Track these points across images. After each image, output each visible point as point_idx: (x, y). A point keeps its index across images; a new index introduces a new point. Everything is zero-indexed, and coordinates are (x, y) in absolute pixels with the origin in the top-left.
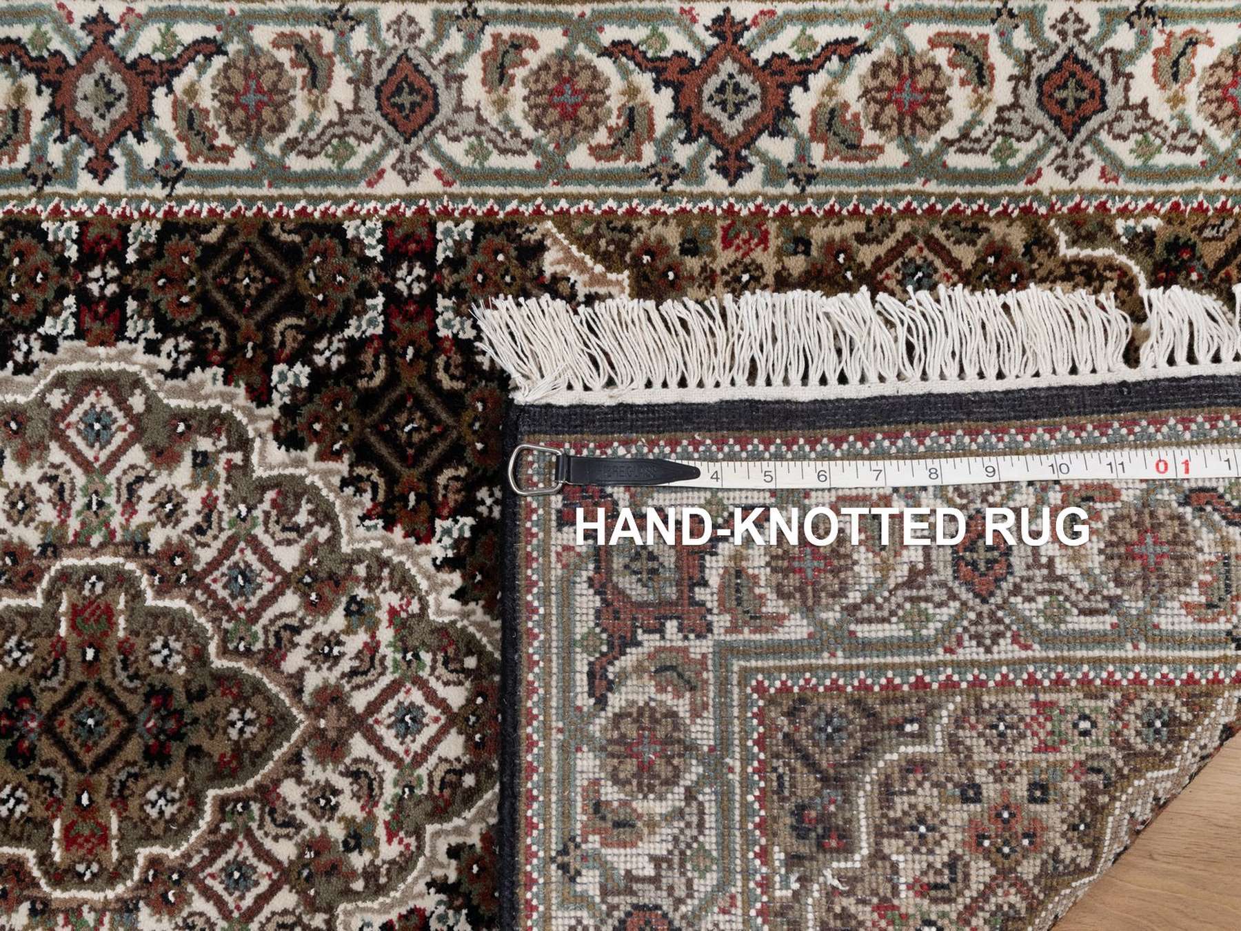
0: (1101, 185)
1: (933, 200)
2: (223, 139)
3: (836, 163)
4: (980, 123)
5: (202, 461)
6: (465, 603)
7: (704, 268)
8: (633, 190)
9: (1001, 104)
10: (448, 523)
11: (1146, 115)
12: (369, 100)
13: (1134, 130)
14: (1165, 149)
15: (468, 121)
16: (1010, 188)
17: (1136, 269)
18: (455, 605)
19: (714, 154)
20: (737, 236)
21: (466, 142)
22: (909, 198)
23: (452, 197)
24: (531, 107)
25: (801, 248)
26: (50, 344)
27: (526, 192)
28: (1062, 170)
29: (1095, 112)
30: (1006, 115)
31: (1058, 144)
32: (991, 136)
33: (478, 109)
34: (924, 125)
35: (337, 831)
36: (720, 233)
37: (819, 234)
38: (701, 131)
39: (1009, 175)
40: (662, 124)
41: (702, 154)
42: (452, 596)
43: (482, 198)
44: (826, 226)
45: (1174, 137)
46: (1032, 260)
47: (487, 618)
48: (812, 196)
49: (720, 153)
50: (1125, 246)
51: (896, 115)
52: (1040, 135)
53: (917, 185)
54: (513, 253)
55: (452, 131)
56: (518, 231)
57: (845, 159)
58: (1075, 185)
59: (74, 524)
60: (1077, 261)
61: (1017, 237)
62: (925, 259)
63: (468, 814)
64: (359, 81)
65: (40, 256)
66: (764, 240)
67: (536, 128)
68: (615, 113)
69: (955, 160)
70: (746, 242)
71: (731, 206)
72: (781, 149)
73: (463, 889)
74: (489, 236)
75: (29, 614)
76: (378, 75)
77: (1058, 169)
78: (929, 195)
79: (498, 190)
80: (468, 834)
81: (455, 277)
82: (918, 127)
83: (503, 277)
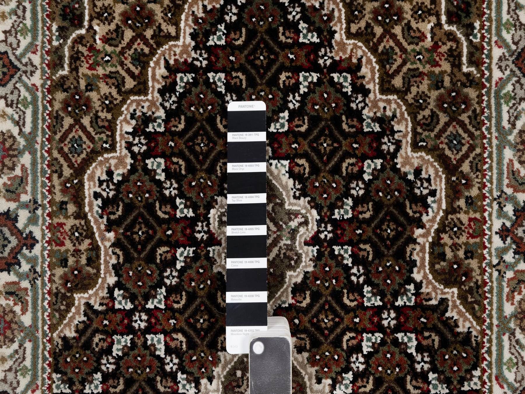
0: (39, 53)
1: (44, 139)
3: (29, 188)
4: (12, 115)
6: (213, 377)
7: (73, 255)
8: (40, 291)
9: (5, 105)
10: (180, 385)
11: (9, 32)
13: (16, 37)
14: (24, 22)
15: (10, 376)
16: (40, 100)
17: (74, 35)
18: (215, 382)
19: (25, 251)
20: (59, 239)
21: (20, 378)
22: (43, 151)
23: (43, 385)
24: (5, 344)
25: (64, 206)
27: (41, 347)
28: (32, 73)
29: (8, 57)
30: (9, 102)
31: (21, 76)
32: (18, 110)
33: (5, 371)
34: (13, 144)
36: (58, 248)
37: (59, 197)
38: (15, 258)
40: (13, 278)
41: (25, 257)
42: (211, 384)
43: (43, 369)
44: (55, 193)
45: (19, 17)
46: (70, 88)
47: (220, 365)
48: (42, 201)
49: (25, 248)
50: (64, 40)
51: (8, 159)
52: (18, 85)
53: (38, 147)
54: (67, 353)
55: (15, 385)
56: (57, 351)
57: (27, 184)
58: (39, 67)
60: (70, 65)
61: (60, 96)
62: (69, 142)
63: (303, 373)
66: (61, 225)
67: (14, 342)
68: (8, 302)
69: (27, 129)
70: (61, 233)
71: (47, 242)
73: (334, 376)
74: (59, 366)
77: (32, 75)
78: (42, 141)
79: (40, 361)
80: (311, 374)
81: (77, 383)
82: (14, 147)
83: (77, 358)
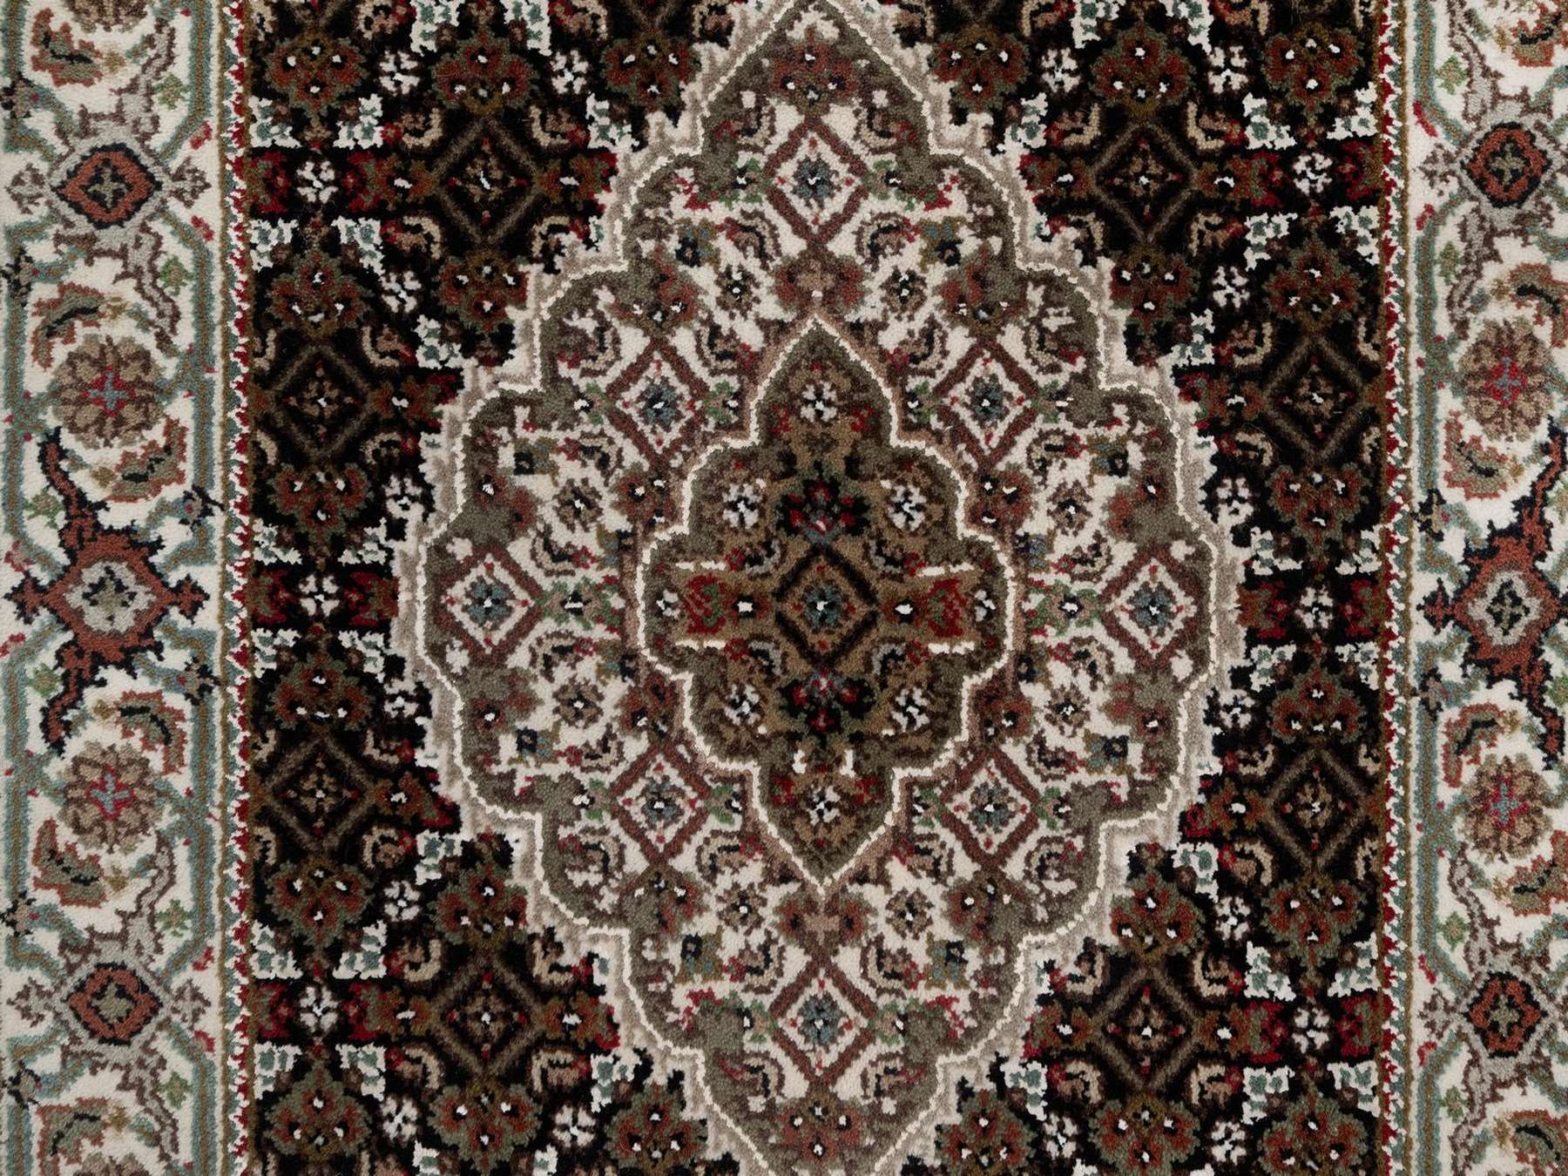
2: (157, 434)
5: (527, 461)
6: (682, 105)
10: (593, 130)
12: (111, 237)
15: (134, 105)
18: (685, 119)
21: (159, 109)
23: (222, 128)
24: (118, 21)
26: (394, 666)
27: (217, 29)
33: (120, 92)
35: (937, 274)
42: (675, 124)
43: (223, 86)
47: (699, 76)
54: (287, 43)
55: (146, 126)
56: (261, 38)
59: (599, 633)
63: (919, 97)
64: (90, 251)
65: (294, 681)
67: (142, 15)
73: (999, 105)
74: (267, 77)
75: (701, 691)
76: (83, 226)
79: (215, 65)
80: (939, 97)
81: (315, 123)
83: (314, 58)
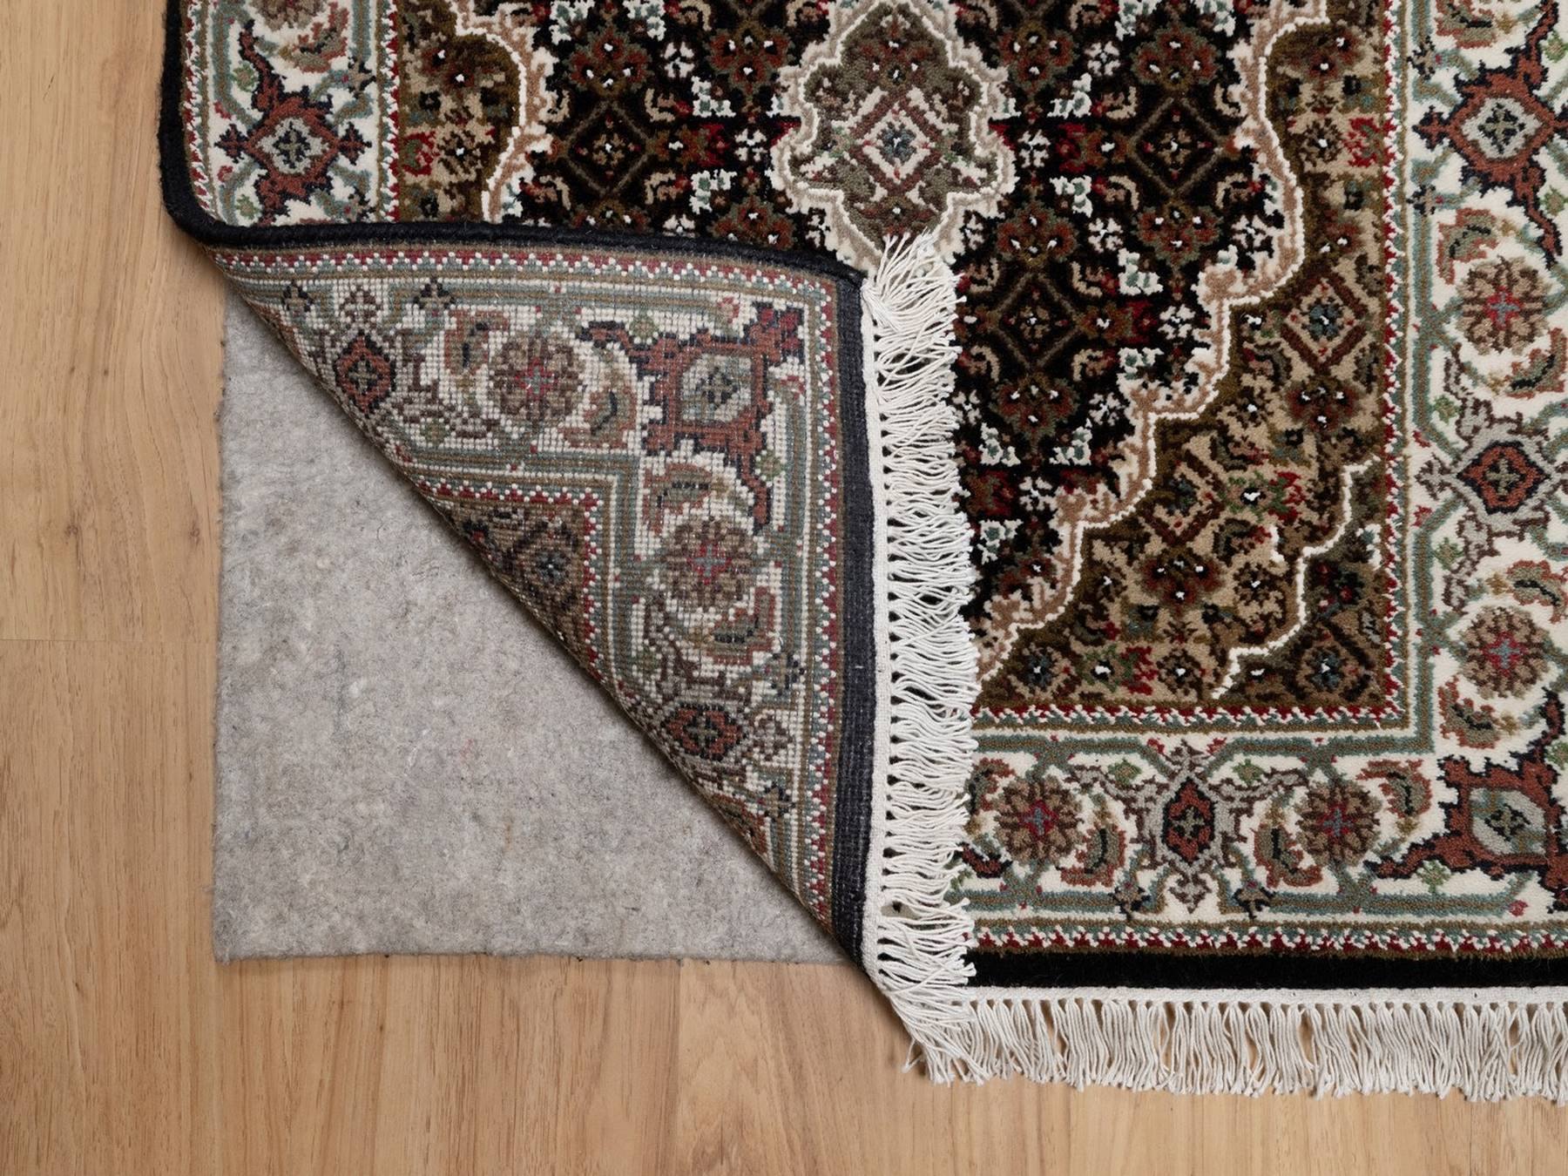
39: (1423, 412)
72: (1449, 178)
